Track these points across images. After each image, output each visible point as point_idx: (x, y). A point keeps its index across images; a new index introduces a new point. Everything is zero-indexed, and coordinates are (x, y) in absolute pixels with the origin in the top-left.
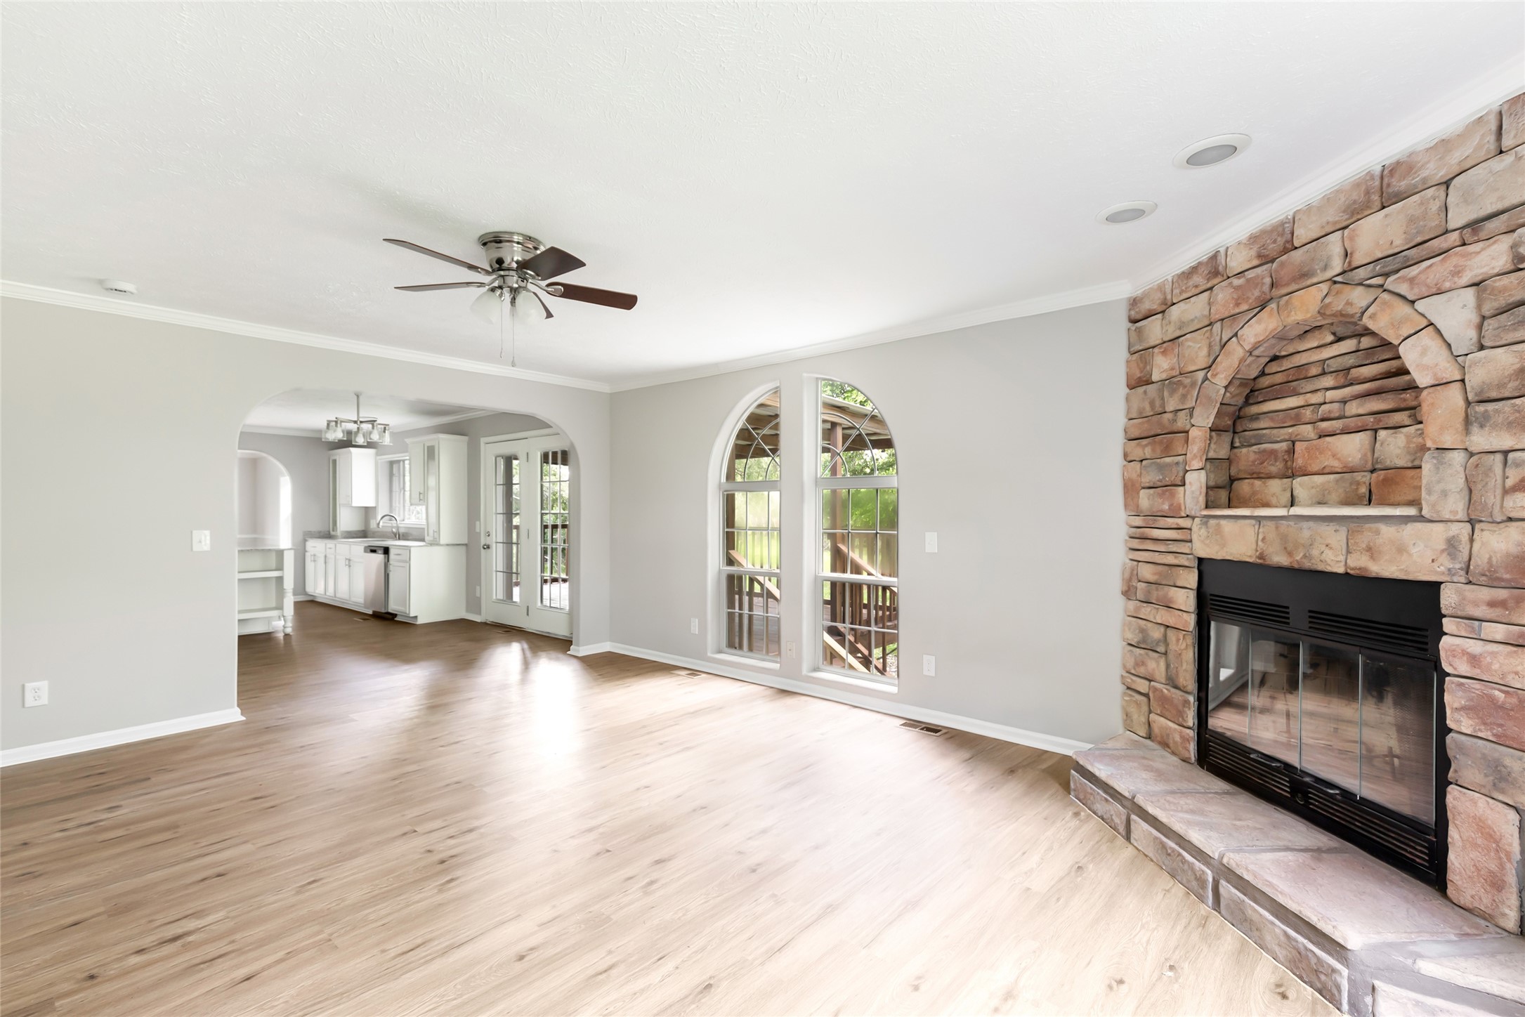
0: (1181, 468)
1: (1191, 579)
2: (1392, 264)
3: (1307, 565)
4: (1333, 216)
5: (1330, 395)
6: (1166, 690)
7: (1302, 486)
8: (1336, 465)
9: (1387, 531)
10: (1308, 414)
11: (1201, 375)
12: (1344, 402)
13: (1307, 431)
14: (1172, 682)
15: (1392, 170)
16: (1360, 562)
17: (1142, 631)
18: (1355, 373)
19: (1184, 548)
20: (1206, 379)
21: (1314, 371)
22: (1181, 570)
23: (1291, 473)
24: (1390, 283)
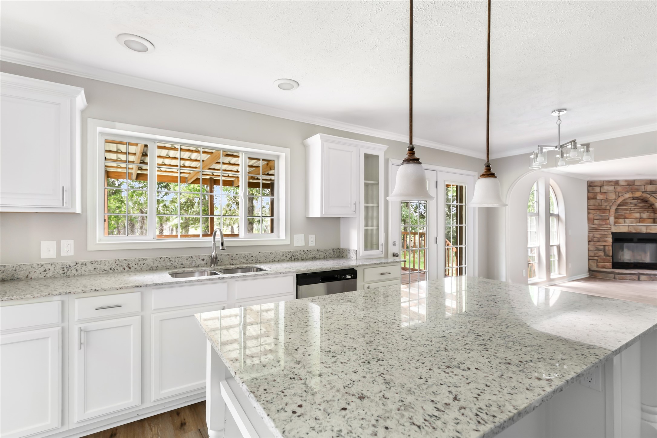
0: (608, 216)
1: (611, 236)
2: (653, 193)
3: (640, 232)
4: (643, 183)
5: (632, 207)
6: (604, 257)
7: (627, 220)
8: (634, 217)
9: (653, 227)
10: (629, 210)
11: (614, 200)
12: (635, 208)
13: (628, 212)
14: (606, 255)
15: (654, 181)
16: (649, 231)
17: (596, 247)
18: (638, 205)
19: (610, 231)
20: (615, 201)
21: (629, 203)
22: (609, 235)
23: (625, 218)
24: (653, 195)
